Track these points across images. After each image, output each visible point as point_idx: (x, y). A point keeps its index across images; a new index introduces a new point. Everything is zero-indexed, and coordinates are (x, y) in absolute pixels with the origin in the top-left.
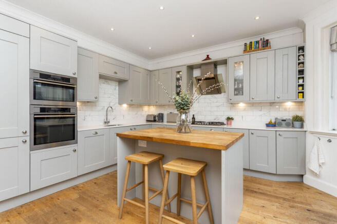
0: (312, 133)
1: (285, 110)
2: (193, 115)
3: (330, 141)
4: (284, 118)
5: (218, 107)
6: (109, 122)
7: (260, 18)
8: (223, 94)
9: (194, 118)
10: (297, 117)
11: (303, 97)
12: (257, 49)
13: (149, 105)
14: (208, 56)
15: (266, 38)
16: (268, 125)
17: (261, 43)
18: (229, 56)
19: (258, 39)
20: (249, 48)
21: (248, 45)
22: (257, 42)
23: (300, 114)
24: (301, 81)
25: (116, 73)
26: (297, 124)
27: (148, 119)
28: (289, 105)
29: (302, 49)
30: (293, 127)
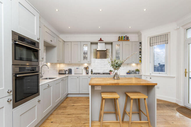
0: (144, 76)
1: (133, 66)
2: (92, 70)
3: (151, 78)
4: (133, 70)
5: (105, 65)
6: (43, 76)
7: (131, 27)
8: (107, 59)
9: (92, 71)
10: (137, 69)
11: (141, 62)
12: (124, 40)
13: (60, 64)
14: (101, 39)
15: (128, 36)
16: (127, 73)
17: (126, 37)
18: (113, 41)
19: (125, 36)
20: (120, 39)
21: (121, 37)
22: (124, 37)
23: (138, 68)
24: (140, 56)
25: (51, 41)
26: (137, 72)
27: (60, 73)
28: (134, 65)
29: (140, 43)
30: (136, 73)
